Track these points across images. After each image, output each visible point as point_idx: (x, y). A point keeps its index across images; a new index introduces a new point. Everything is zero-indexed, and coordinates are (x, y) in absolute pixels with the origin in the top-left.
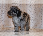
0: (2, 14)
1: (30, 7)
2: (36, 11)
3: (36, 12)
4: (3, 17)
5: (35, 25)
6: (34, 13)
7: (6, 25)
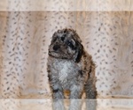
0: (16, 55)
1: (99, 33)
2: (116, 44)
3: (116, 47)
4: (20, 64)
5: (115, 85)
6: (111, 52)
7: (28, 88)
